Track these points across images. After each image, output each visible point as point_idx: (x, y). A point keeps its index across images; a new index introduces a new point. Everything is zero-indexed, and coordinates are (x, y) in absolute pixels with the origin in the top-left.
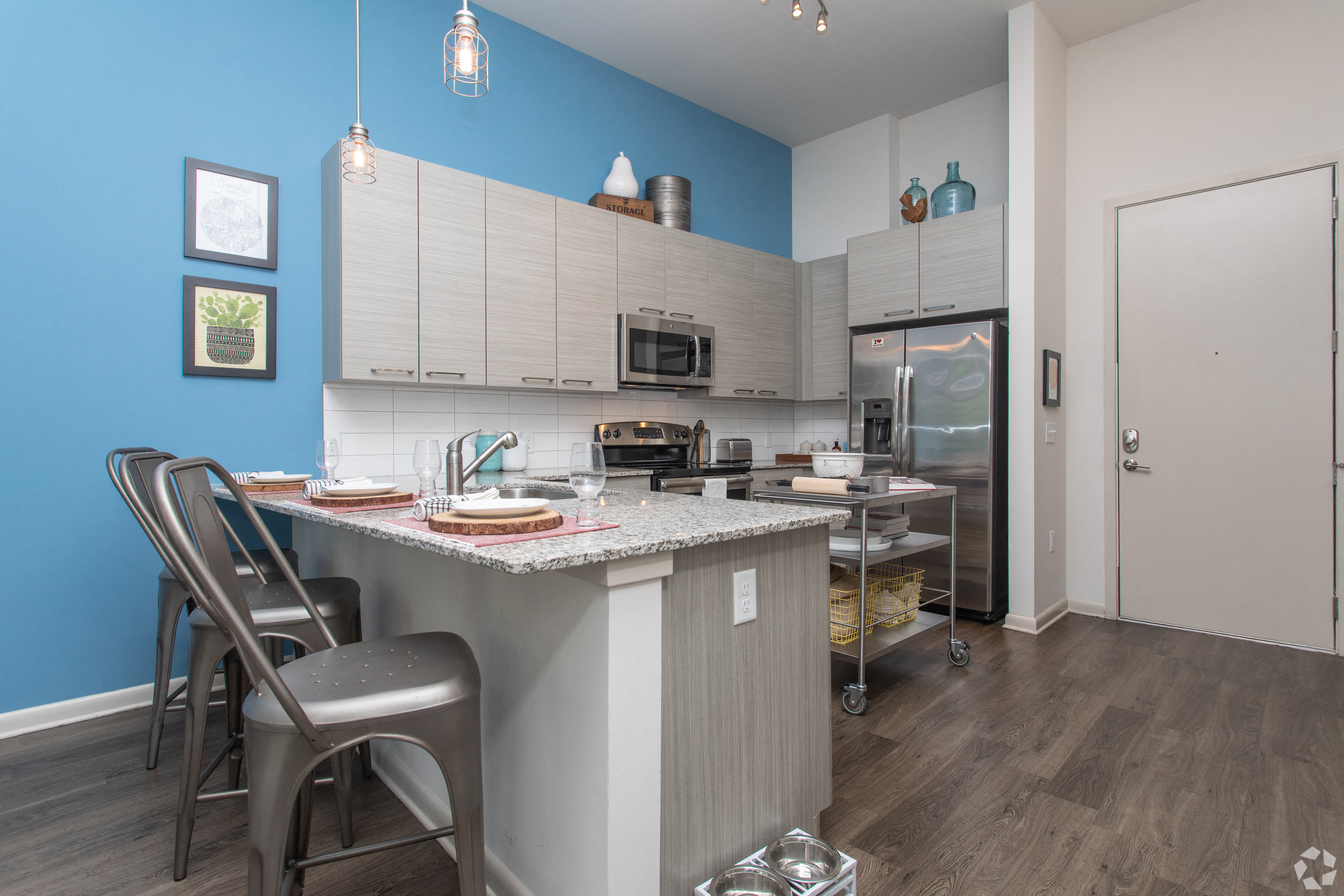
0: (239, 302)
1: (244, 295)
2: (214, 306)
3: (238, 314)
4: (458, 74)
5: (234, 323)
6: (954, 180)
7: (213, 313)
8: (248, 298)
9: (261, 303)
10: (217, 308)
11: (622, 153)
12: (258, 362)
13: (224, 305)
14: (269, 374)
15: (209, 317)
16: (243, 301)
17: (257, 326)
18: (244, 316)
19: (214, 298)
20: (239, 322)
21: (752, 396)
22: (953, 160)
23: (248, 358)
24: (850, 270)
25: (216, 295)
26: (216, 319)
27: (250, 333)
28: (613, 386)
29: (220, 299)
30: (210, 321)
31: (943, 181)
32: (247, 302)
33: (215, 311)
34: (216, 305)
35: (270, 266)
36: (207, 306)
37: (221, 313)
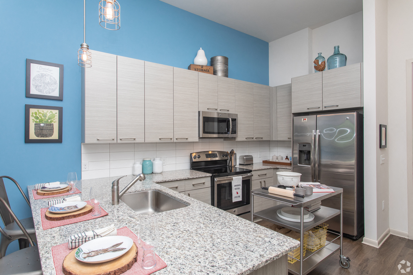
0: (48, 113)
1: (49, 110)
2: (37, 116)
3: (47, 118)
4: (107, 20)
5: (46, 122)
6: (337, 53)
7: (37, 118)
8: (51, 112)
9: (56, 113)
10: (39, 116)
11: (201, 48)
12: (55, 136)
13: (41, 115)
14: (59, 141)
15: (36, 120)
16: (49, 113)
17: (55, 122)
18: (49, 119)
19: (38, 112)
20: (48, 121)
21: (253, 140)
22: (336, 45)
23: (51, 135)
24: (292, 90)
25: (38, 111)
26: (38, 120)
27: (51, 125)
28: (197, 139)
29: (40, 113)
30: (36, 122)
31: (332, 54)
32: (51, 113)
33: (38, 117)
34: (38, 115)
35: (60, 99)
36: (34, 115)
37: (40, 118)
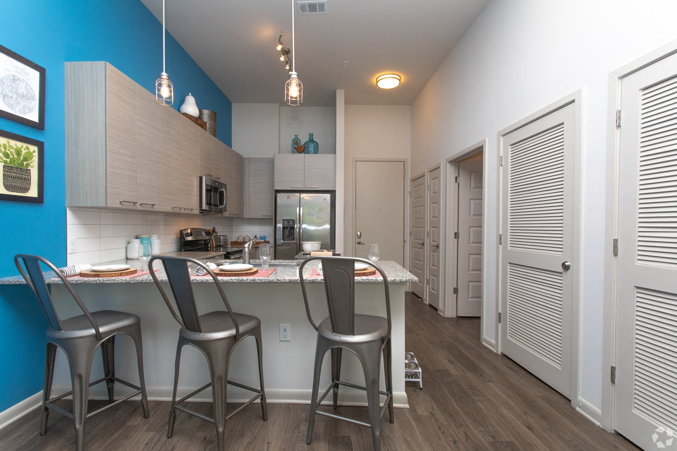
0: (22, 149)
1: (25, 145)
2: (7, 151)
3: (21, 158)
5: (19, 164)
6: (311, 140)
7: (7, 155)
8: (27, 148)
9: (34, 152)
10: (9, 152)
11: (190, 94)
12: (33, 192)
13: (13, 151)
14: (39, 201)
15: (5, 159)
16: (25, 149)
17: (32, 167)
18: (25, 159)
19: (8, 145)
20: (22, 163)
21: (232, 216)
22: (311, 132)
23: (27, 189)
24: (276, 166)
25: (9, 143)
26: (8, 160)
27: (28, 172)
28: (197, 211)
29: (11, 146)
30: (5, 162)
32: (27, 151)
33: (8, 154)
34: (9, 150)
35: (39, 126)
36: (3, 150)
37: (11, 157)
